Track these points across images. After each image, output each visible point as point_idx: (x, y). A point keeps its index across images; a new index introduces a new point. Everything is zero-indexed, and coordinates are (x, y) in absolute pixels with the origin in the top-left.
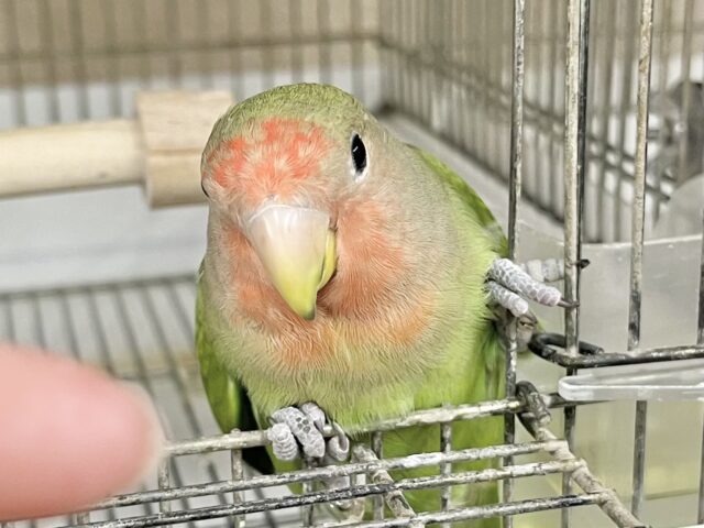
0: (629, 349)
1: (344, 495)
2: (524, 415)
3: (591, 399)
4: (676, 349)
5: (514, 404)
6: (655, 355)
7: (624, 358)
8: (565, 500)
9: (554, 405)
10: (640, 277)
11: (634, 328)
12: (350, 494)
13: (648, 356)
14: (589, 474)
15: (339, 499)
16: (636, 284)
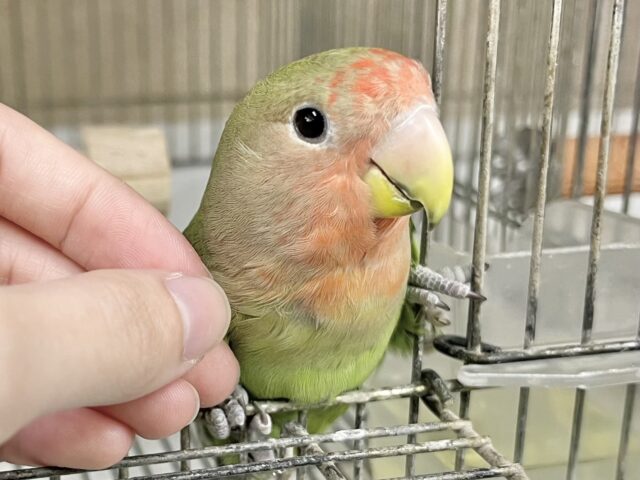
0: (526, 347)
1: (285, 464)
2: (429, 398)
3: (485, 385)
4: (565, 348)
5: (421, 388)
6: (548, 353)
7: (522, 355)
8: (479, 472)
9: (454, 390)
10: (537, 285)
11: (530, 329)
12: (290, 464)
13: (542, 353)
14: (494, 450)
15: (280, 468)
16: (535, 291)
